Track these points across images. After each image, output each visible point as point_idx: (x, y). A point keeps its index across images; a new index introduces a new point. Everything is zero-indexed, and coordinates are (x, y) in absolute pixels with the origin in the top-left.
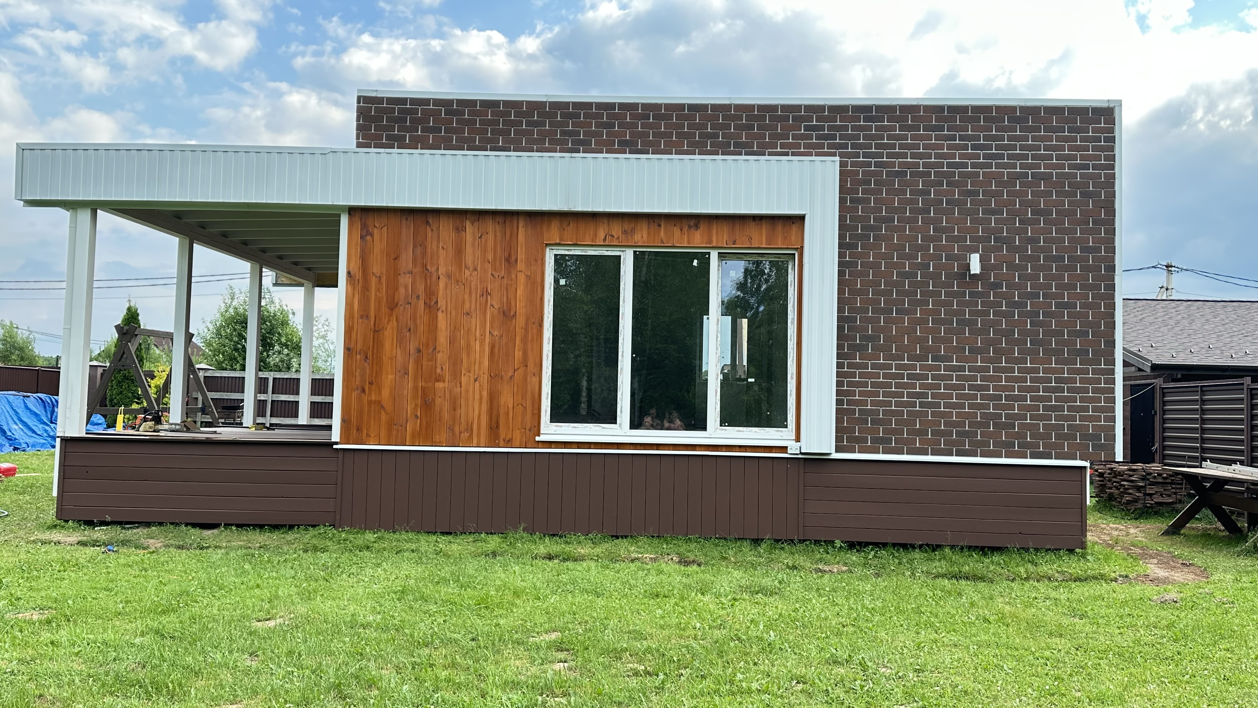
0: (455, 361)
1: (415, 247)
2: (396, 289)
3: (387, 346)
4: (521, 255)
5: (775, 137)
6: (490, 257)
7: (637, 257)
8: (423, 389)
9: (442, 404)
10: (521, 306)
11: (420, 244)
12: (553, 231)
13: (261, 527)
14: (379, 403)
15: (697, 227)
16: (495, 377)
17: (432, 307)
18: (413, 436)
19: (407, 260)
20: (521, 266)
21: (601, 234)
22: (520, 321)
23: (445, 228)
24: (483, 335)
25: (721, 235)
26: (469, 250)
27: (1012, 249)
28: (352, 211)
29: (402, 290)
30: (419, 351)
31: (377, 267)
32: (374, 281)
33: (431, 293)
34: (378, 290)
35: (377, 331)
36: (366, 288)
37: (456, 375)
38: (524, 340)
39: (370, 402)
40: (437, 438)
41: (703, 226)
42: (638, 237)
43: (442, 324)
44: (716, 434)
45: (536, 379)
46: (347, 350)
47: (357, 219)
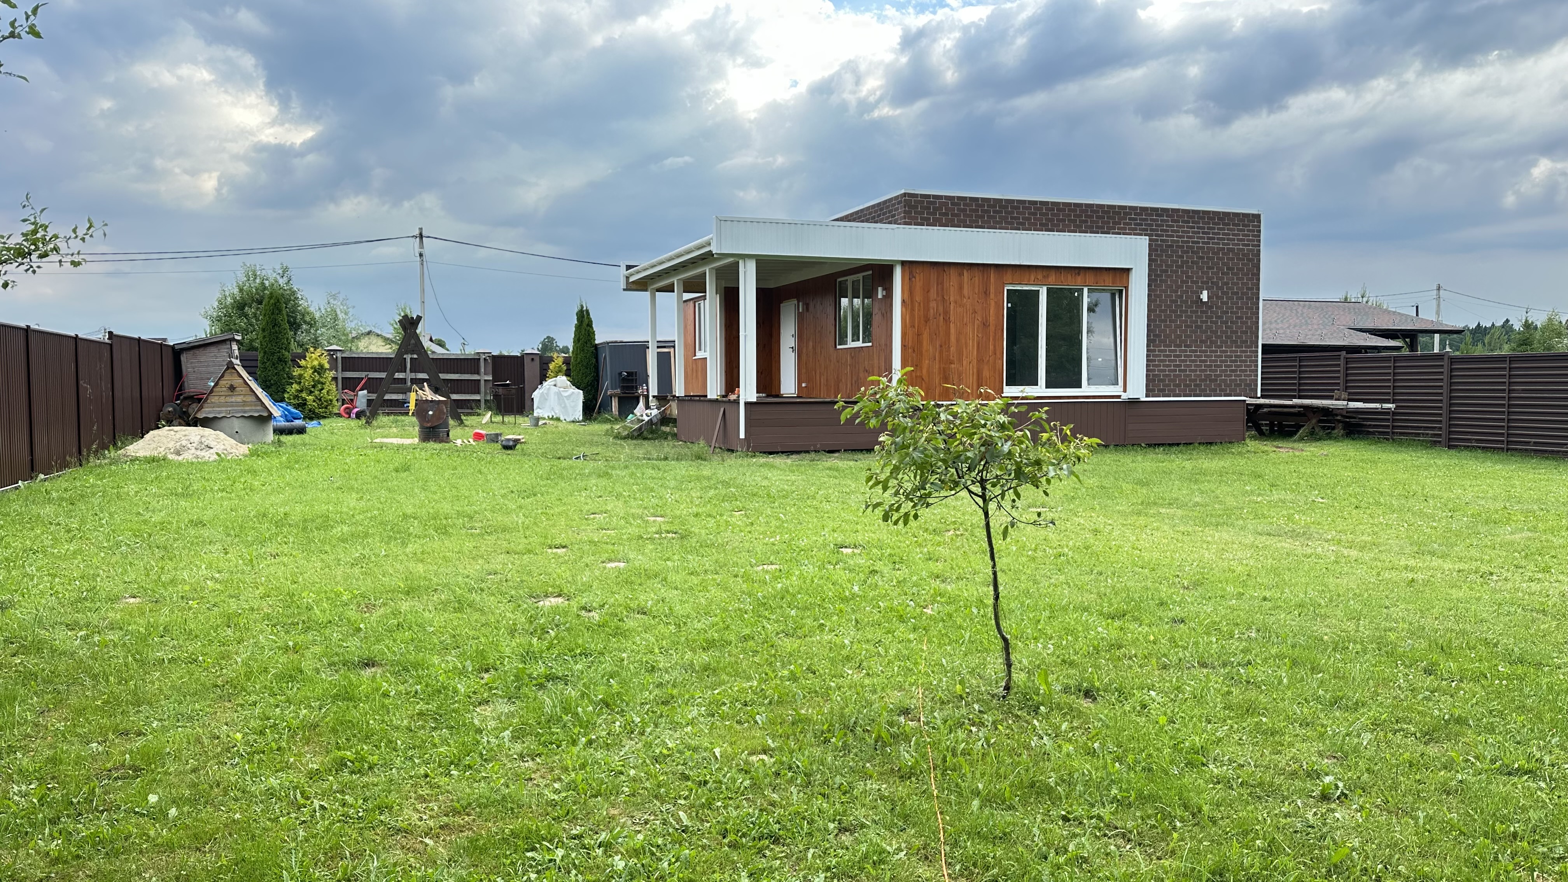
0: (960, 352)
1: (937, 285)
2: (929, 310)
3: (925, 343)
4: (992, 290)
5: (1115, 223)
6: (977, 290)
7: (1049, 291)
8: (944, 369)
10: (992, 320)
11: (940, 283)
12: (1008, 277)
14: (921, 377)
15: (1079, 274)
16: (980, 361)
17: (947, 321)
19: (933, 294)
20: (992, 296)
21: (1032, 278)
22: (992, 328)
24: (973, 336)
25: (1090, 278)
26: (966, 286)
27: (1218, 288)
28: (903, 263)
29: (932, 311)
30: (941, 346)
31: (918, 298)
32: (916, 305)
33: (946, 313)
34: (919, 310)
35: (919, 335)
36: (913, 310)
37: (960, 360)
38: (994, 339)
41: (1082, 274)
42: (1050, 279)
43: (952, 331)
44: (1087, 390)
45: (1000, 362)
46: (904, 347)
47: (907, 268)
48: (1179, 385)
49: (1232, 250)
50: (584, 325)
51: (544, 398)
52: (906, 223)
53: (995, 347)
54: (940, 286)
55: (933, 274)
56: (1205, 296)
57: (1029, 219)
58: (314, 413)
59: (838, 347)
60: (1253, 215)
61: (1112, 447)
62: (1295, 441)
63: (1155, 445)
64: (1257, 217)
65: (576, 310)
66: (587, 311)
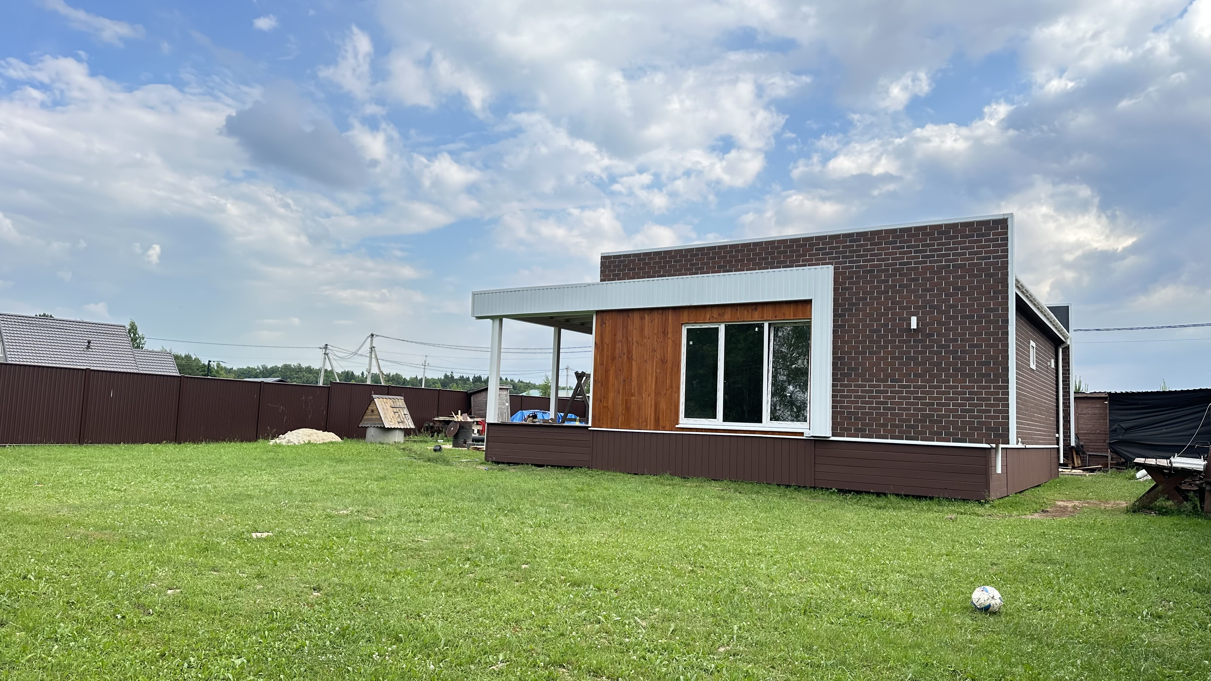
0: (640, 386)
1: (623, 328)
2: (615, 350)
3: (611, 378)
4: (670, 330)
5: (799, 256)
6: (656, 331)
7: (726, 328)
8: (626, 400)
9: (634, 408)
10: (669, 357)
11: (625, 327)
12: (686, 317)
13: (560, 467)
14: (607, 407)
15: (756, 309)
16: (657, 393)
17: (630, 359)
19: (619, 335)
20: (670, 335)
21: (708, 317)
22: (669, 365)
23: (636, 318)
26: (646, 328)
27: (940, 312)
28: (598, 312)
29: (617, 351)
30: (624, 381)
31: (607, 340)
32: (606, 346)
33: (629, 352)
34: (608, 351)
35: (607, 371)
37: (640, 394)
38: (671, 375)
39: (604, 407)
40: (632, 425)
41: (759, 308)
42: (727, 317)
43: (634, 367)
45: (676, 395)
46: (595, 381)
47: (599, 316)
49: (963, 266)
53: (671, 381)
54: (625, 330)
55: (620, 318)
56: (914, 323)
60: (997, 221)
64: (1003, 222)
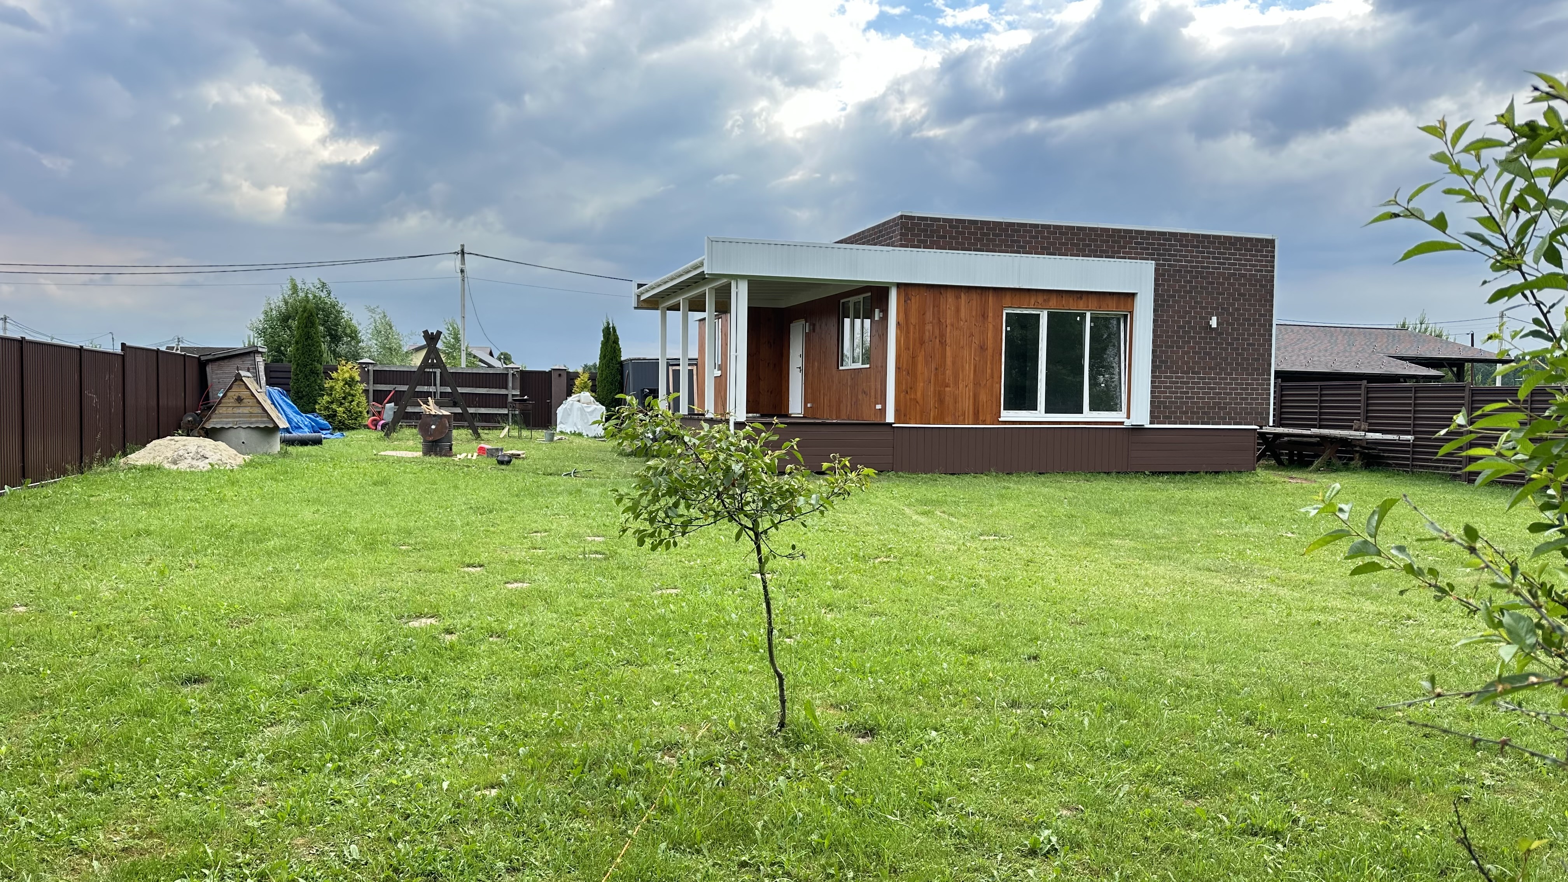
0: (956, 376)
1: (934, 307)
2: (924, 333)
3: (919, 366)
4: (990, 314)
5: (1120, 247)
6: (974, 314)
7: (1050, 315)
8: (939, 392)
9: (948, 400)
10: (990, 343)
11: (937, 306)
12: (1007, 300)
14: (915, 400)
15: (1081, 298)
16: (977, 384)
17: (943, 343)
18: (934, 419)
19: (929, 316)
20: (990, 319)
21: (1033, 301)
22: (990, 352)
23: (950, 298)
24: (970, 360)
25: (1093, 302)
26: (963, 309)
27: (1229, 314)
28: (899, 285)
29: (927, 333)
30: (936, 369)
31: (913, 320)
32: (912, 327)
33: (942, 336)
34: (914, 333)
35: (914, 357)
36: (908, 332)
37: (956, 384)
38: (992, 363)
39: (911, 399)
40: (946, 420)
41: (1084, 298)
42: (1051, 303)
43: (949, 353)
44: (1088, 415)
45: (998, 386)
46: (898, 369)
47: (902, 290)
48: (1186, 413)
49: (1244, 275)
50: (611, 342)
51: (568, 413)
52: (902, 246)
53: (992, 370)
54: (936, 309)
55: (928, 295)
56: (1214, 322)
57: (1030, 242)
58: (344, 424)
59: (841, 368)
60: (1267, 240)
61: (1114, 474)
62: (1310, 472)
63: (1160, 473)
64: (1272, 242)
65: (602, 328)
66: (614, 328)
